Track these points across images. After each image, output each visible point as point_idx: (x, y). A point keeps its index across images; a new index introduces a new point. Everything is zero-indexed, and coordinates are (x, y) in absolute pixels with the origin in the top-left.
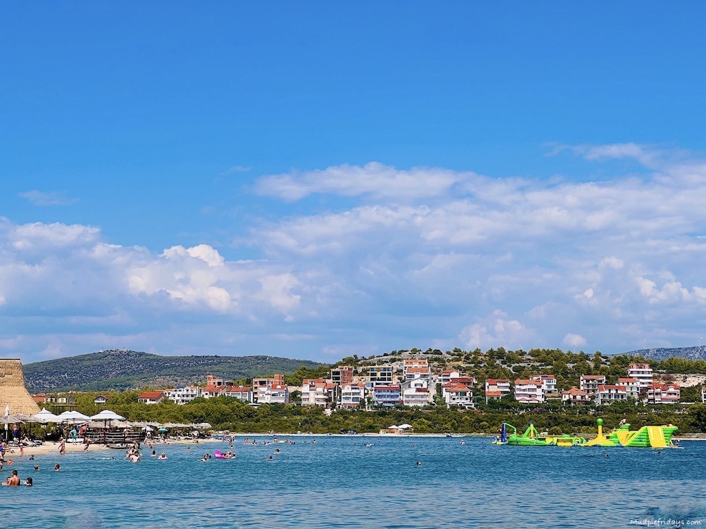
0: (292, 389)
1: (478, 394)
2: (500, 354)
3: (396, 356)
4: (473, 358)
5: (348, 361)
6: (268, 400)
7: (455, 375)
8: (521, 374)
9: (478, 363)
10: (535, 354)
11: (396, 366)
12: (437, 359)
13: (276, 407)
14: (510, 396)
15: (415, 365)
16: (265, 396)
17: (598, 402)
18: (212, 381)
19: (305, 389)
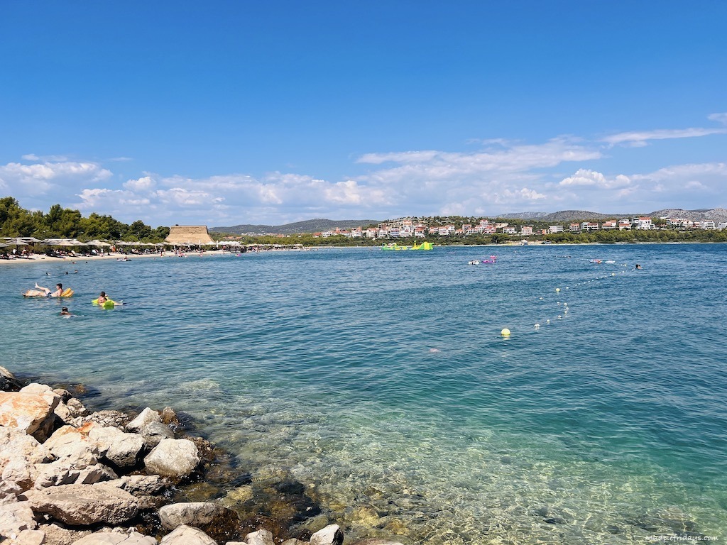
0: (364, 232)
1: (426, 232)
2: (438, 218)
3: (401, 219)
4: (428, 220)
5: (386, 222)
6: (355, 235)
7: (420, 226)
8: (444, 224)
9: (429, 221)
10: (450, 218)
11: (401, 223)
12: (415, 220)
13: (357, 238)
14: (437, 233)
15: (407, 222)
16: (354, 234)
17: (467, 234)
18: (338, 229)
19: (367, 231)
